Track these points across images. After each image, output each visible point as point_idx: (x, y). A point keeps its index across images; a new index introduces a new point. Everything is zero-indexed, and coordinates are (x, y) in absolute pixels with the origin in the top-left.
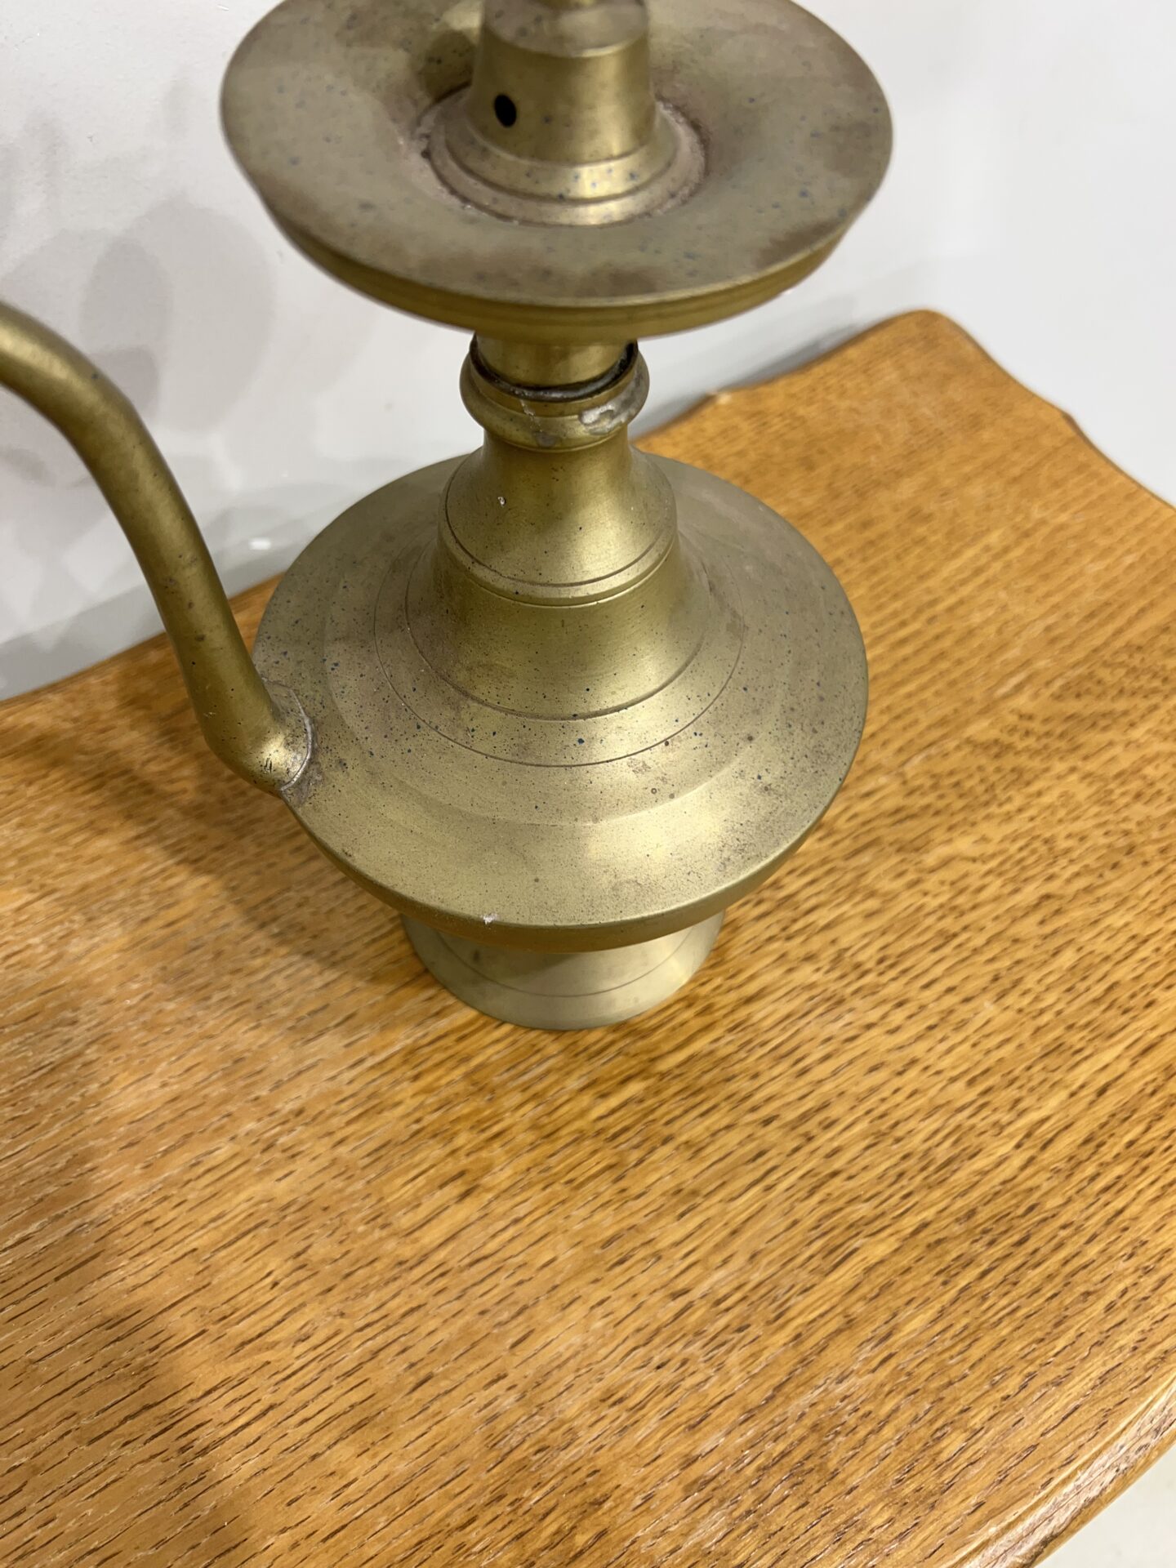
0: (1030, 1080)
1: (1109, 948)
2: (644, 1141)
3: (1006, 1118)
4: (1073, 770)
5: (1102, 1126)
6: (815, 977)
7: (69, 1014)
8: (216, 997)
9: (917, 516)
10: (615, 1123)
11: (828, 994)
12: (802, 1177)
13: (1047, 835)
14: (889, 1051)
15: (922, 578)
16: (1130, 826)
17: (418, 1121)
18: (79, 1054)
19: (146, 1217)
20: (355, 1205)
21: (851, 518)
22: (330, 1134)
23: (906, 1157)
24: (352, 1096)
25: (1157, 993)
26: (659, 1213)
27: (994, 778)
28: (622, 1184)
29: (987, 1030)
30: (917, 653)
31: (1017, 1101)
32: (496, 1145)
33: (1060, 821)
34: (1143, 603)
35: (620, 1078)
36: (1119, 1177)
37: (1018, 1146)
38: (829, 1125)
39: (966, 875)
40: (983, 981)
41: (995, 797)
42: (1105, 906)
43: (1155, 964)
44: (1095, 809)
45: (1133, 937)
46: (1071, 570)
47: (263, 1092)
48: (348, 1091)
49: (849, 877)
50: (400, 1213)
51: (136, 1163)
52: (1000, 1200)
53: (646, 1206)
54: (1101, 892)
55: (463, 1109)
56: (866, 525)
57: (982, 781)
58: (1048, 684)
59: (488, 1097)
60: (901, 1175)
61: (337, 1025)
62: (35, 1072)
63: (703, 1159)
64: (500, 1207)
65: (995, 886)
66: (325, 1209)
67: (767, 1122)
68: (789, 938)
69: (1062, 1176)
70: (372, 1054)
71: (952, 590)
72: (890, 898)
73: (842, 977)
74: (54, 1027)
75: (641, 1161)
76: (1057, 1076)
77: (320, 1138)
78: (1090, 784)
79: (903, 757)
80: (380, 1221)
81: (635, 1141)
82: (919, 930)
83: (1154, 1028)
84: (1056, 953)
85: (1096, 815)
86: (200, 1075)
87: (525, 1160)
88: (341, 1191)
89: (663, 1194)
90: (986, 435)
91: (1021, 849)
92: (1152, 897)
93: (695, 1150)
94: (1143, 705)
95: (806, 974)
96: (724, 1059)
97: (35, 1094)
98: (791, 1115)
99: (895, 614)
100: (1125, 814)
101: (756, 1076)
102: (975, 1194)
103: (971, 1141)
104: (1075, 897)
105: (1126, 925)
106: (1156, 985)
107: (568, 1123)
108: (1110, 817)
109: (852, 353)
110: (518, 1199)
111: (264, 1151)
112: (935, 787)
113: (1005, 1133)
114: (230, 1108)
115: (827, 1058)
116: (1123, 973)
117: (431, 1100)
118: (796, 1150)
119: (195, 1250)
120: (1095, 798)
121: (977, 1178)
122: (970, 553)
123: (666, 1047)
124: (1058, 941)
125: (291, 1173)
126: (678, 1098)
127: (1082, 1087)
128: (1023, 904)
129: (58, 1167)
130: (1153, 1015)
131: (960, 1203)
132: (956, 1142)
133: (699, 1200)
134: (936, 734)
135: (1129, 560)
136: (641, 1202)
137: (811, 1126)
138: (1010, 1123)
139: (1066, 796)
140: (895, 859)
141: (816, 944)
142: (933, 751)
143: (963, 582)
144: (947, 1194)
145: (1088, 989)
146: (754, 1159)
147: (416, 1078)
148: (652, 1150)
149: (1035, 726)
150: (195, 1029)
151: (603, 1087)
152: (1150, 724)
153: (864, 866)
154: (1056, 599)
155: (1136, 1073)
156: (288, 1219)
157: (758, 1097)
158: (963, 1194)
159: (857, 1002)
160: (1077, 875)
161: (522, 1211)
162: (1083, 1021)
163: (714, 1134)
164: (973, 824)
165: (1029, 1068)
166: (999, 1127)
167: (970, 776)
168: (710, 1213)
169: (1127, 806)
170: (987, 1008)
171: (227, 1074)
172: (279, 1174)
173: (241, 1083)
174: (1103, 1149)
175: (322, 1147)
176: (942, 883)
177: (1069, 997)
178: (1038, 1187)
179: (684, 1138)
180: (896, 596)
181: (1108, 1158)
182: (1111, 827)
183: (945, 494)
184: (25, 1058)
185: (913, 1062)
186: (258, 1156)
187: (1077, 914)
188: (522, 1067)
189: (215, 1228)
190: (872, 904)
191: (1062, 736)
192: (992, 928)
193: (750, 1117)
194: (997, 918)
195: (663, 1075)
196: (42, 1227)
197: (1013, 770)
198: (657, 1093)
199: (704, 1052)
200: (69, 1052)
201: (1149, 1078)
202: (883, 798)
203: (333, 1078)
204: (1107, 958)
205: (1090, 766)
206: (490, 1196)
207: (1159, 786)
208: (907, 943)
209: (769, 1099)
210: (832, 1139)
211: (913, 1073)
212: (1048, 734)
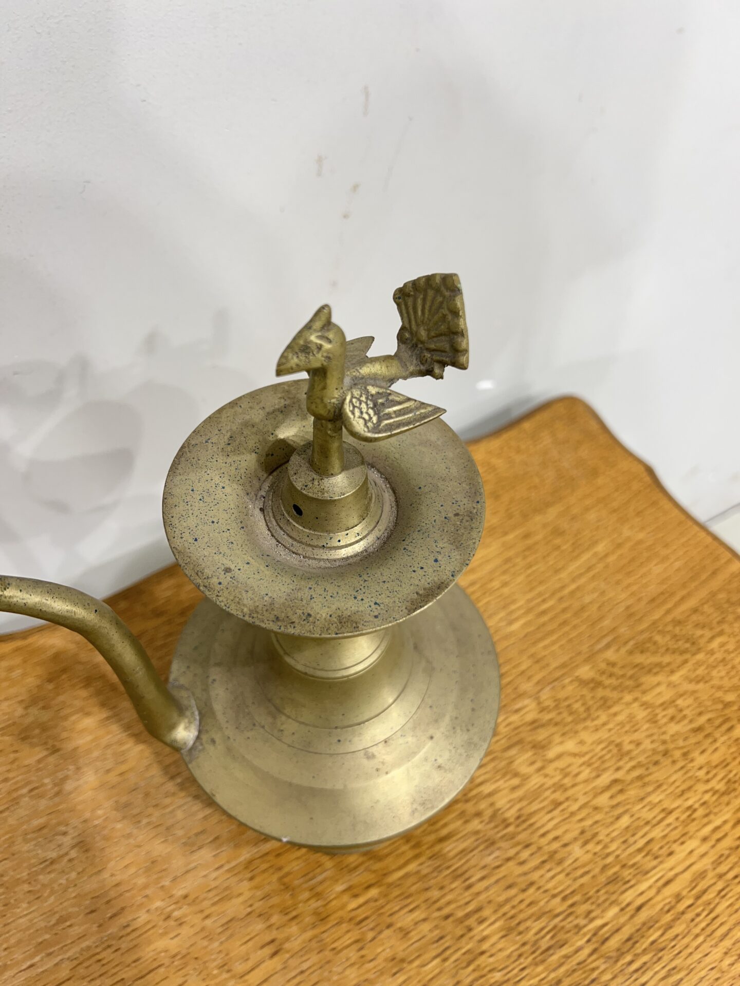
0: (598, 898)
1: (650, 816)
2: (377, 926)
3: (582, 922)
4: (636, 700)
5: (638, 930)
6: (480, 827)
7: (63, 828)
8: (145, 821)
9: (557, 532)
10: (361, 913)
11: (486, 838)
12: (464, 954)
13: (618, 741)
14: (520, 875)
15: (557, 571)
16: (667, 737)
17: (251, 906)
18: (67, 854)
19: (98, 957)
20: (213, 957)
21: (518, 532)
22: (202, 911)
23: (524, 944)
24: (216, 888)
25: (675, 847)
26: (382, 973)
27: (591, 703)
28: (363, 952)
29: (575, 865)
30: (552, 619)
31: (590, 912)
32: (294, 923)
33: (626, 732)
34: (684, 592)
35: (366, 885)
36: (645, 963)
37: (589, 941)
38: (481, 922)
39: (569, 765)
40: (576, 833)
41: (589, 715)
42: (650, 789)
43: (676, 828)
44: (646, 726)
45: (663, 810)
46: (644, 570)
47: (166, 882)
48: (214, 884)
49: (503, 763)
50: (238, 963)
51: (94, 923)
52: (576, 974)
53: (375, 967)
54: (646, 780)
55: (275, 900)
56: (527, 536)
57: (583, 704)
58: (626, 643)
59: (290, 893)
60: (520, 956)
61: (211, 842)
62: (41, 863)
63: (410, 939)
64: (293, 962)
65: (586, 773)
66: (196, 958)
67: (447, 917)
68: (467, 801)
69: (611, 961)
70: (228, 862)
71: (573, 580)
72: (526, 778)
73: (496, 827)
74: (54, 835)
75: (374, 939)
76: (613, 897)
77: (196, 913)
78: (646, 708)
79: (539, 688)
80: (226, 967)
81: (371, 926)
82: (542, 798)
83: (671, 869)
84: (618, 818)
85: (647, 729)
86: (132, 870)
87: (309, 934)
88: (206, 947)
89: (386, 960)
90: (600, 481)
91: (603, 749)
92: (677, 784)
93: (405, 933)
94: (679, 659)
95: (475, 825)
96: (425, 876)
97: (41, 877)
98: (460, 914)
99: (540, 594)
100: (664, 729)
101: (442, 888)
102: (562, 970)
103: (562, 936)
104: (632, 782)
105: (660, 801)
106: (675, 841)
107: (334, 912)
108: (655, 731)
109: (527, 425)
110: (304, 958)
111: (165, 919)
112: (557, 707)
113: (582, 932)
114: (148, 892)
115: (483, 878)
116: (657, 833)
117: (259, 893)
118: (462, 936)
119: (123, 979)
120: (648, 718)
121: (564, 960)
122: (586, 557)
123: (393, 867)
124: (620, 810)
125: (179, 934)
126: (398, 899)
127: (628, 905)
128: (602, 785)
129: (52, 923)
130: (671, 861)
131: (553, 975)
132: (552, 937)
133: (405, 965)
134: (558, 674)
135: (677, 564)
136: (372, 965)
137: (472, 921)
138: (585, 926)
139: (631, 717)
140: (530, 754)
141: (483, 805)
142: (556, 683)
143: (581, 575)
144: (546, 969)
145: (635, 842)
146: (438, 941)
147: (251, 879)
148: (380, 932)
149: (616, 670)
150: (132, 841)
151: (355, 891)
152: (683, 672)
153: (511, 757)
154: (635, 588)
155: (659, 898)
156: (176, 963)
157: (443, 901)
158: (554, 970)
159: (502, 844)
160: (634, 768)
161: (305, 966)
162: (631, 863)
163: (416, 924)
164: (576, 732)
165: (598, 891)
166: (578, 928)
167: (577, 701)
168: (412, 973)
169: (666, 724)
170: (577, 851)
171: (148, 870)
172: (172, 935)
173: (155, 876)
174: (638, 945)
175: (196, 920)
176: (556, 769)
177: (624, 847)
178: (597, 968)
179: (399, 925)
180: (541, 583)
181: (639, 951)
182: (655, 737)
183: (574, 518)
184: (38, 854)
185: (532, 884)
186: (161, 923)
187: (632, 793)
188: (311, 875)
189: (136, 967)
190: (516, 781)
191: (631, 677)
192: (582, 800)
193: (437, 914)
194: (585, 793)
195: (389, 885)
196: (42, 960)
197: (601, 698)
198: (386, 896)
199: (414, 871)
200: (61, 853)
201: (667, 901)
202: (526, 713)
203: (205, 876)
204: (647, 823)
205: (647, 698)
206: (287, 956)
207: (684, 713)
208: (535, 806)
209: (449, 903)
210: (483, 930)
211: (531, 890)
212: (623, 676)
